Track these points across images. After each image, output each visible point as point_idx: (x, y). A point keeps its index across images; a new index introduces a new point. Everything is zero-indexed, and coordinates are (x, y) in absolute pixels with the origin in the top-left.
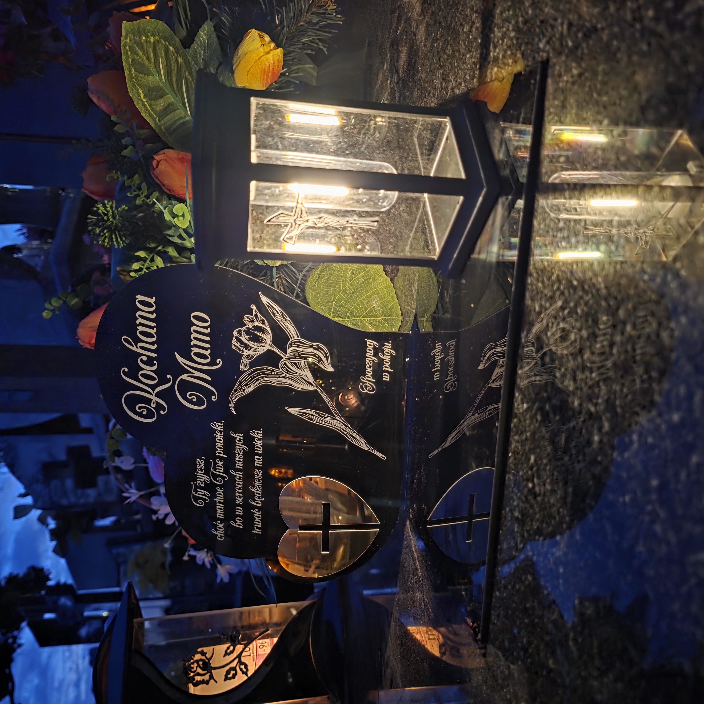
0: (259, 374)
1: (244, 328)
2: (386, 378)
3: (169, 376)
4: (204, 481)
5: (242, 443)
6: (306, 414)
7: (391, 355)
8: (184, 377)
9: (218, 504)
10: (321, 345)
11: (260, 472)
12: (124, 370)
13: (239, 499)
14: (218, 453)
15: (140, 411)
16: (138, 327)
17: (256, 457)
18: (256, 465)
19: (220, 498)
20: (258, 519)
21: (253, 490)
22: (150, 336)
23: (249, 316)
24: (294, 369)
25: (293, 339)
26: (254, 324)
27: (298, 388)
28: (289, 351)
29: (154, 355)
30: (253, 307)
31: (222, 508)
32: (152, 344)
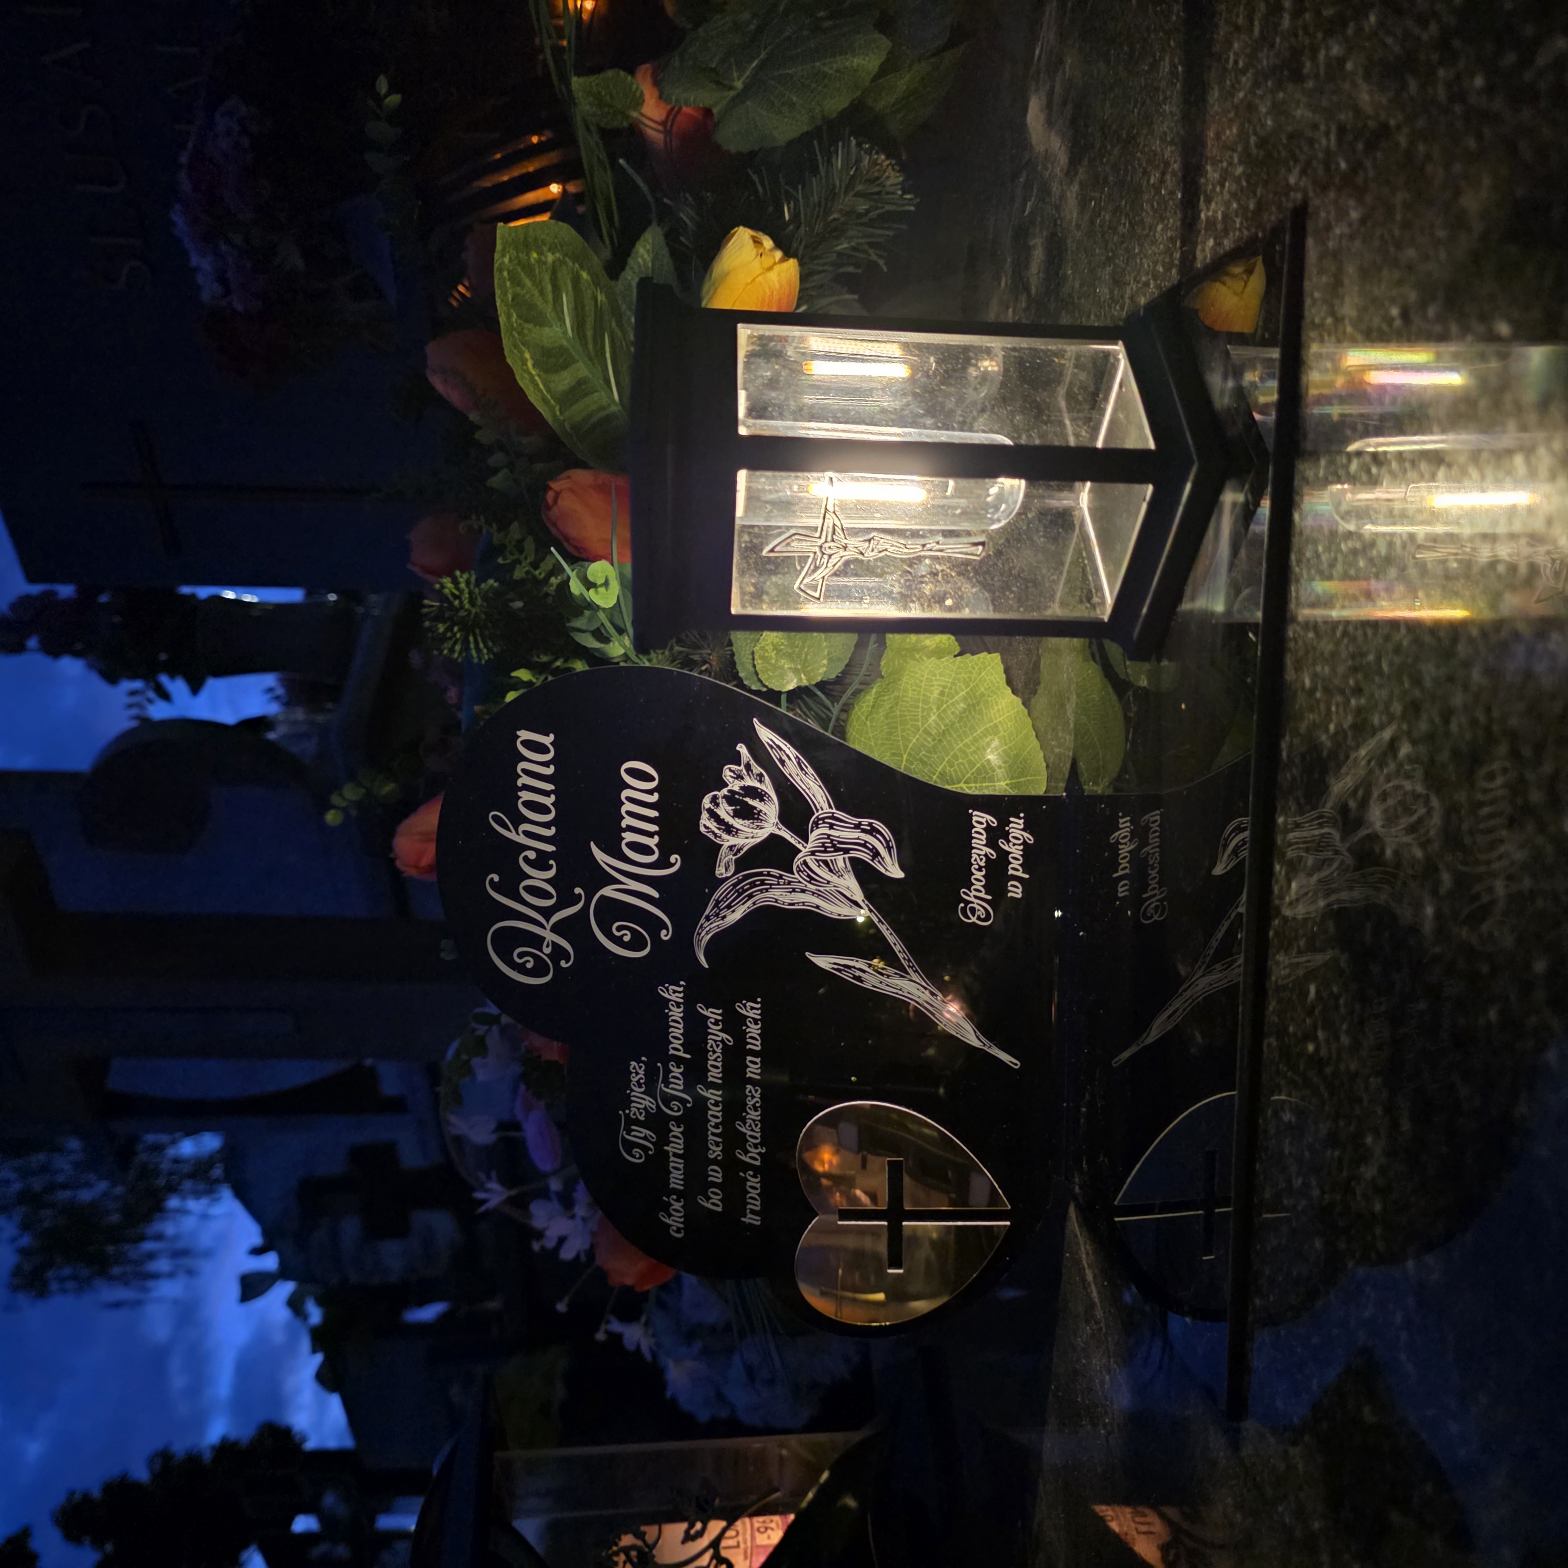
0: (753, 885)
1: (725, 791)
2: (1016, 891)
3: (578, 890)
4: (645, 1109)
5: (720, 1027)
6: (849, 967)
7: (1025, 843)
8: (608, 891)
9: (672, 1159)
10: (878, 824)
11: (756, 1091)
12: (492, 879)
13: (714, 1148)
14: (674, 1049)
15: (520, 961)
16: (520, 794)
17: (749, 1058)
18: (749, 1075)
19: (676, 1146)
20: (754, 1193)
21: (743, 1130)
22: (541, 809)
23: (734, 767)
24: (823, 872)
25: (820, 812)
26: (742, 783)
27: (832, 913)
28: (812, 836)
29: (550, 848)
30: (742, 749)
31: (681, 1166)
32: (546, 825)
